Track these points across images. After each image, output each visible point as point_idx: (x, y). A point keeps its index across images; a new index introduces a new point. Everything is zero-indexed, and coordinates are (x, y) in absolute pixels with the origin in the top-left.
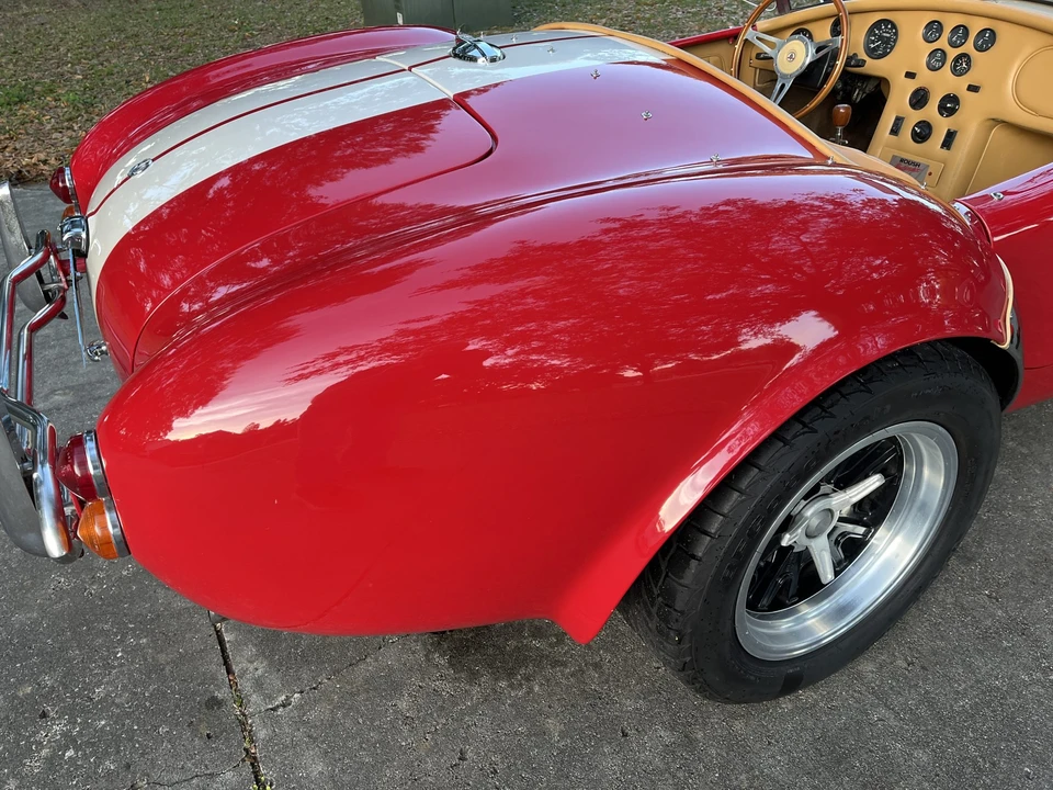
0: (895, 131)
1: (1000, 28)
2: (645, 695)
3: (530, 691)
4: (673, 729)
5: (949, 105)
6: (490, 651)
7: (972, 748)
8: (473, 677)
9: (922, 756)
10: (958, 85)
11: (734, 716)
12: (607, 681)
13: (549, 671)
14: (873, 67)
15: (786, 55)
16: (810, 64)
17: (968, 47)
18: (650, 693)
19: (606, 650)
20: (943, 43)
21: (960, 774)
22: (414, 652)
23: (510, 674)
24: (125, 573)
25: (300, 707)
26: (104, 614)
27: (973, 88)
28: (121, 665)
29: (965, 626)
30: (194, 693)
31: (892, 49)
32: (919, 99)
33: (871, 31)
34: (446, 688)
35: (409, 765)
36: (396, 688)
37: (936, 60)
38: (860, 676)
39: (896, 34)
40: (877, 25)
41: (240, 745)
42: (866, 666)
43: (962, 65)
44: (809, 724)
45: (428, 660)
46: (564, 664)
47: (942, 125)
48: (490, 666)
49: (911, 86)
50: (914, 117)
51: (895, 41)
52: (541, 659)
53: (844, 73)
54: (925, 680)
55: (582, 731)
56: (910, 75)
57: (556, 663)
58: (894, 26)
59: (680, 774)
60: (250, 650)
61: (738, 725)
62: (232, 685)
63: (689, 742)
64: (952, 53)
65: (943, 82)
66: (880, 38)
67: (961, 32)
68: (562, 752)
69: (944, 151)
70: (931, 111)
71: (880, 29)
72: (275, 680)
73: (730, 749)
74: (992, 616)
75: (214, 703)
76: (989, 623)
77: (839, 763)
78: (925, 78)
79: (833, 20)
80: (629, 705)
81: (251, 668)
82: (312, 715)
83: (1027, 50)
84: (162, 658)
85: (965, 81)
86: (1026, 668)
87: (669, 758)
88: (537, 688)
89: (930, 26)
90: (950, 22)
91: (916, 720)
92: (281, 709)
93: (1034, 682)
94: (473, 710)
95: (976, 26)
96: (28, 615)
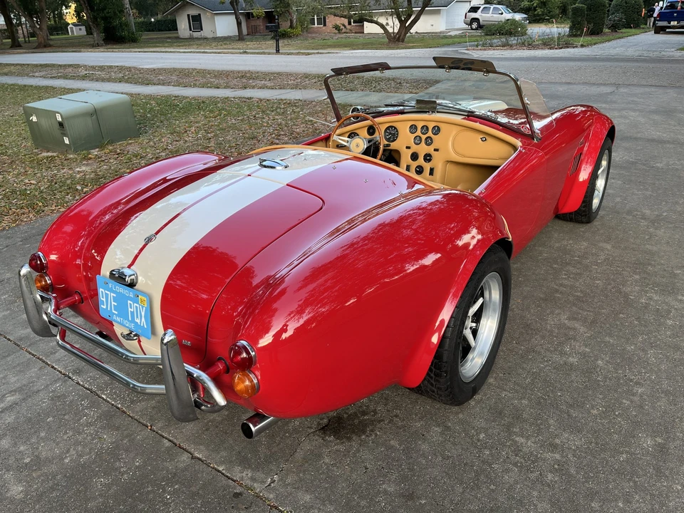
1: (441, 125)
2: (421, 418)
3: (376, 435)
4: (439, 426)
5: (428, 158)
6: (349, 427)
7: (539, 394)
8: (349, 439)
9: (525, 402)
10: (430, 149)
11: (457, 413)
12: (404, 420)
13: (378, 426)
14: (392, 146)
15: (355, 145)
16: (367, 148)
17: (430, 134)
18: (423, 418)
19: (396, 409)
20: (419, 133)
21: (540, 402)
22: (316, 440)
23: (364, 432)
24: (138, 464)
25: (280, 480)
26: (142, 484)
27: (436, 150)
28: (174, 501)
29: (514, 355)
30: (224, 496)
31: (397, 137)
32: (415, 157)
33: (386, 131)
34: (341, 448)
35: (346, 480)
36: (319, 456)
37: (418, 140)
38: (491, 384)
39: (397, 131)
40: (388, 128)
41: (264, 505)
42: (491, 380)
43: (429, 141)
44: (484, 406)
45: (324, 441)
46: (383, 420)
47: (427, 166)
48: (354, 432)
49: (410, 152)
50: (414, 165)
51: (397, 134)
52: (372, 422)
53: (384, 150)
54: (512, 377)
55: (406, 440)
56: (408, 148)
57: (380, 421)
58: (395, 128)
59: (451, 440)
60: (237, 469)
61: (461, 416)
62: (241, 485)
63: (448, 428)
64: (424, 137)
65: (423, 149)
66: (390, 134)
67: (425, 129)
68: (403, 450)
69: (431, 176)
70: (421, 161)
71: (389, 130)
72: (260, 475)
73: (462, 424)
74: (521, 349)
75: (237, 495)
76: (521, 352)
77: (501, 414)
78: (415, 148)
79: (367, 127)
80: (418, 425)
81: (244, 475)
82: (289, 480)
83: (454, 133)
84: (193, 489)
85: (432, 147)
86: (541, 362)
87: (444, 436)
88: (378, 433)
89: (411, 127)
90: (420, 125)
91: (517, 391)
92: (272, 484)
93: (546, 366)
94: (358, 451)
95: (431, 125)
96: (97, 501)
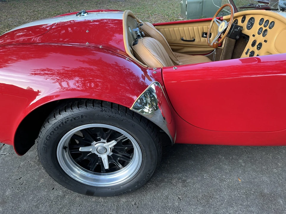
0: (246, 53)
1: (277, 23)
10: (263, 40)
14: (246, 31)
15: (221, 26)
20: (263, 26)
27: (265, 41)
31: (252, 27)
32: (253, 43)
33: (249, 20)
37: (260, 31)
39: (254, 22)
47: (256, 52)
49: (253, 39)
50: (251, 49)
51: (253, 24)
56: (254, 36)
58: (254, 20)
64: (264, 29)
65: (260, 39)
66: (251, 23)
67: (267, 22)
70: (255, 48)
71: (252, 20)
78: (257, 37)
79: (242, 17)
85: (264, 38)
89: (261, 20)
90: (265, 19)
